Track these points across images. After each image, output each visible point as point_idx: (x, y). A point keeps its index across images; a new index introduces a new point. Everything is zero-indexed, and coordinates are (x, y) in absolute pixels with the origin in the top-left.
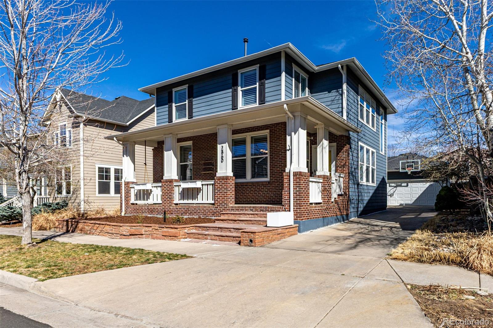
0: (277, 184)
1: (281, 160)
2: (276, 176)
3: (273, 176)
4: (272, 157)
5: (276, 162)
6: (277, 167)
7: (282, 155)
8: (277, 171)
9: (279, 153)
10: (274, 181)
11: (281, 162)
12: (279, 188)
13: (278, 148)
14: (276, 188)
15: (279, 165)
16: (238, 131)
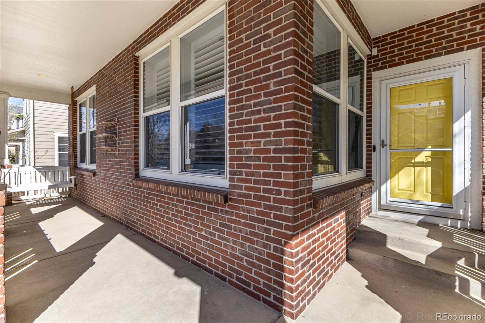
0: (258, 212)
1: (276, 101)
2: (252, 174)
3: (241, 173)
4: (239, 94)
5: (253, 113)
6: (256, 136)
7: (280, 74)
8: (255, 151)
9: (268, 70)
10: (244, 196)
11: (273, 110)
12: (267, 230)
13: (263, 49)
14: (253, 227)
15: (266, 127)
16: (152, 32)
